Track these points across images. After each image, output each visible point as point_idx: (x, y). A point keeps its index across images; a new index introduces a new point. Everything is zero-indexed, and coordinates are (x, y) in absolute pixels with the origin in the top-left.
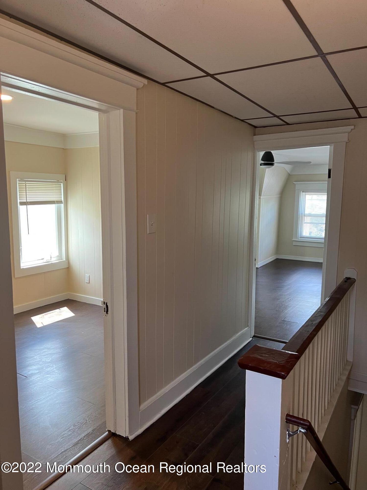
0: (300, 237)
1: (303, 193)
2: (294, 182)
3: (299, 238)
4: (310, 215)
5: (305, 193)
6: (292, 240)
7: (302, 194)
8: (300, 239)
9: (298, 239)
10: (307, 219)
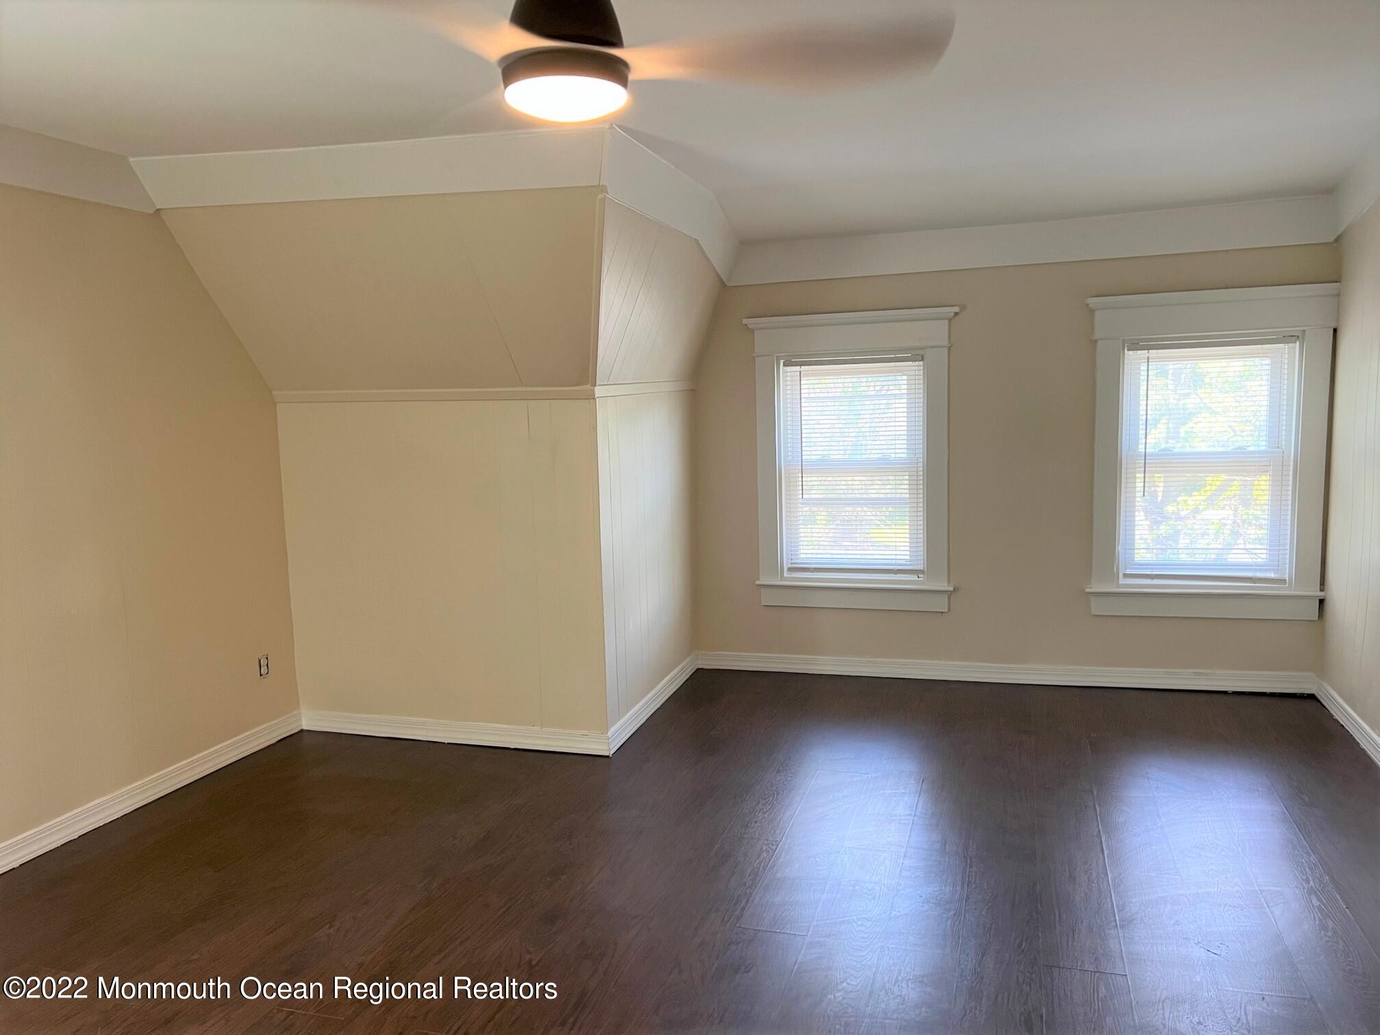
0: (790, 569)
1: (789, 369)
2: (745, 321)
3: (786, 574)
4: (825, 467)
5: (798, 368)
6: (758, 582)
7: (787, 376)
8: (790, 578)
9: (782, 577)
10: (815, 487)
